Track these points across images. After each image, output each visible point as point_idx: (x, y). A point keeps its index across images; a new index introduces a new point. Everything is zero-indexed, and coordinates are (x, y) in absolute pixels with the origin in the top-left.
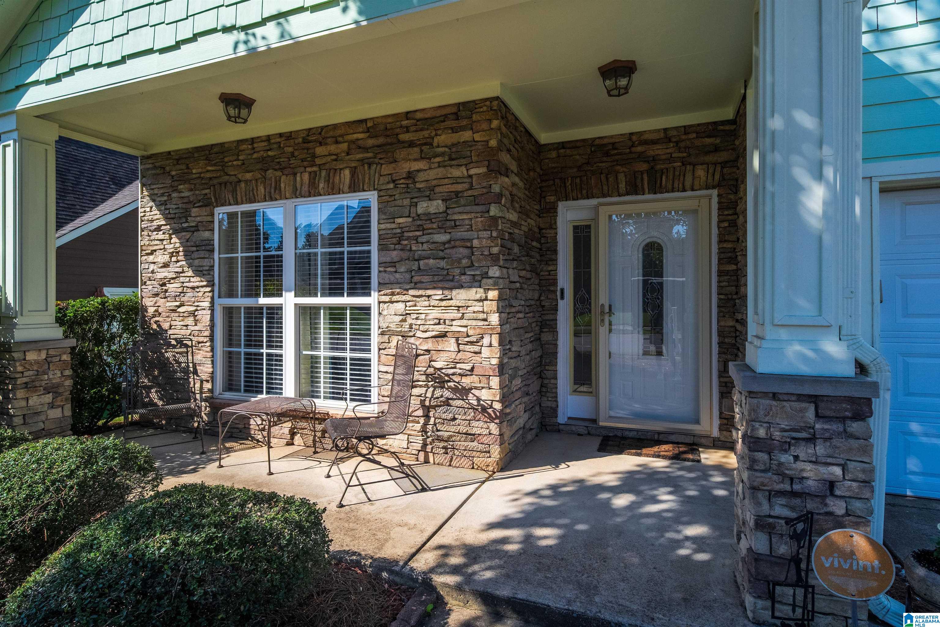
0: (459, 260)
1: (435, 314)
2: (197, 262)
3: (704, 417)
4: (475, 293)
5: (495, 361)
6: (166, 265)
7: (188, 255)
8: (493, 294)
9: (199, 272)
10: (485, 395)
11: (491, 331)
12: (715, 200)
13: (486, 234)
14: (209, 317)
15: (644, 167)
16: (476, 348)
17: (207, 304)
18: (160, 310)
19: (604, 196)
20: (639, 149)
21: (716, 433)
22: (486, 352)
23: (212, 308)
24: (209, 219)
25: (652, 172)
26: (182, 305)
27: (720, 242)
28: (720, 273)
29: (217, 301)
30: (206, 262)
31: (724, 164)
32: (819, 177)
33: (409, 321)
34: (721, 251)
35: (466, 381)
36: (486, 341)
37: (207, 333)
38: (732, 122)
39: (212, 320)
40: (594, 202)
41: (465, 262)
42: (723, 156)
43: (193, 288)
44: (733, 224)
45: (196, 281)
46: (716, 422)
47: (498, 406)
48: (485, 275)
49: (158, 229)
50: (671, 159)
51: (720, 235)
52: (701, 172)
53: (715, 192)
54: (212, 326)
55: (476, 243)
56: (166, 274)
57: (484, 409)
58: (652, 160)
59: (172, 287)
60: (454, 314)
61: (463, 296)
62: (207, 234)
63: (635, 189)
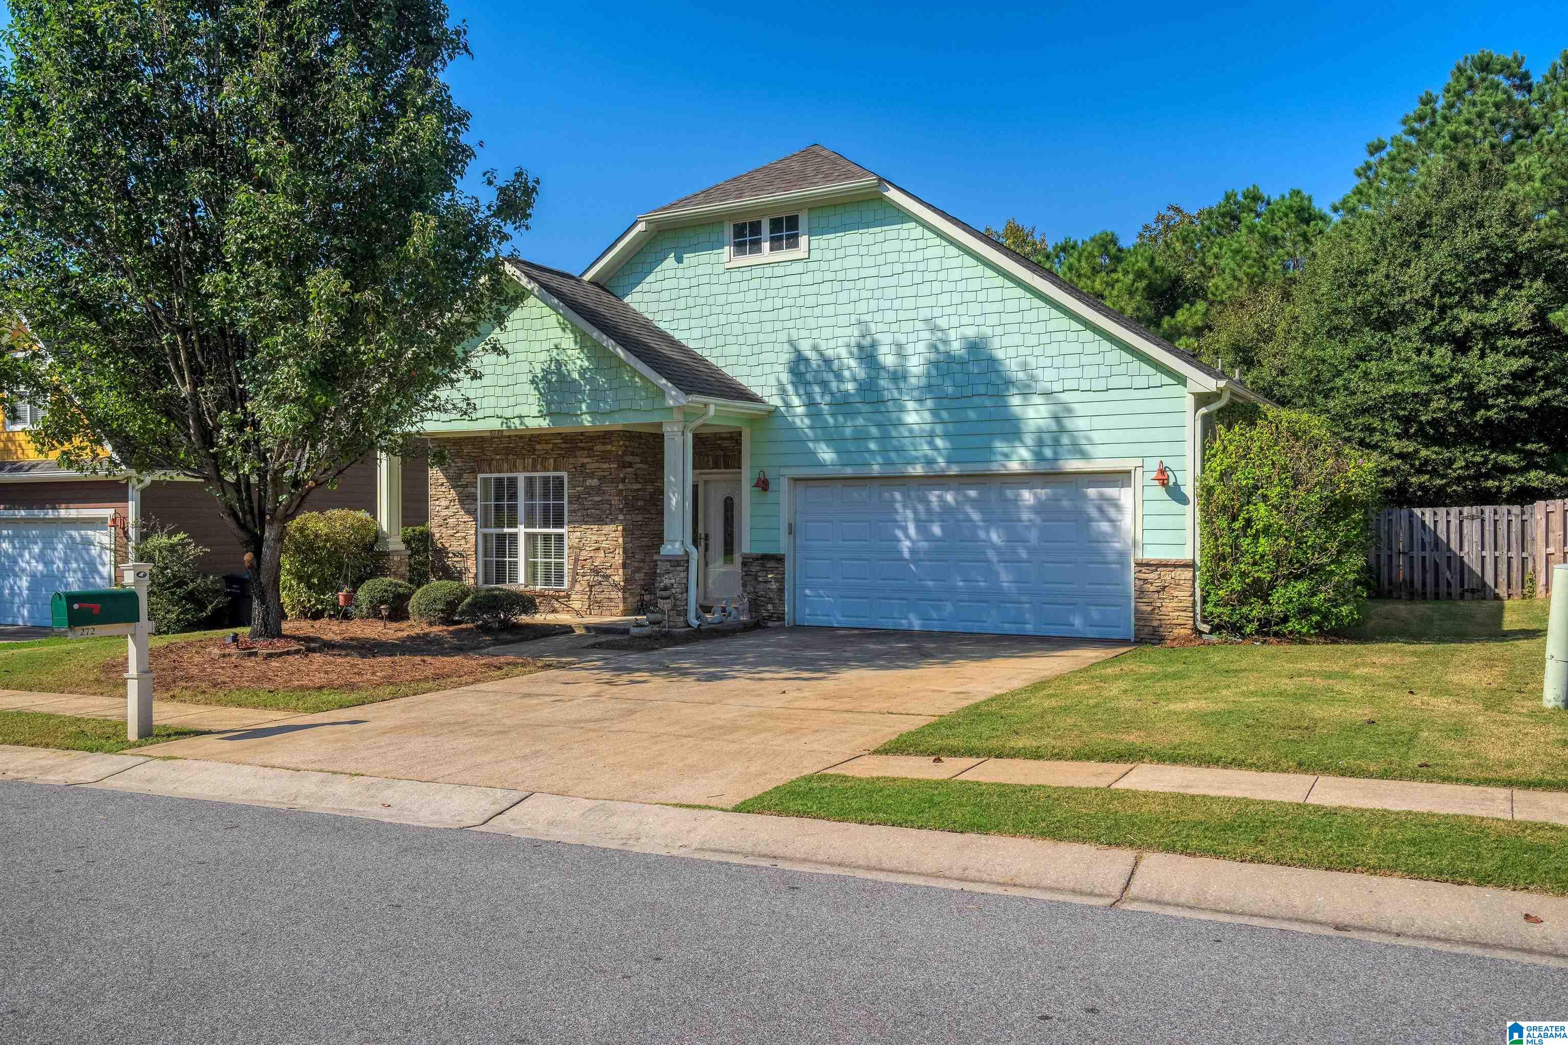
0: (605, 511)
1: (595, 538)
2: (466, 506)
4: (612, 527)
5: (621, 562)
6: (447, 508)
7: (461, 502)
8: (620, 528)
9: (468, 512)
10: (616, 578)
11: (619, 547)
13: (617, 498)
14: (474, 539)
15: (721, 453)
16: (613, 556)
17: (473, 532)
18: (443, 536)
19: (702, 468)
20: (720, 442)
22: (617, 557)
23: (476, 534)
24: (474, 481)
25: (725, 456)
26: (457, 532)
29: (479, 530)
30: (472, 507)
33: (583, 541)
35: (608, 572)
36: (617, 552)
37: (473, 550)
39: (476, 541)
41: (608, 511)
43: (464, 522)
45: (466, 518)
47: (622, 584)
48: (617, 519)
49: (442, 485)
50: (733, 450)
54: (476, 546)
55: (613, 502)
56: (447, 513)
57: (616, 586)
58: (723, 449)
59: (451, 521)
60: (603, 538)
61: (607, 528)
62: (473, 490)
63: (716, 466)
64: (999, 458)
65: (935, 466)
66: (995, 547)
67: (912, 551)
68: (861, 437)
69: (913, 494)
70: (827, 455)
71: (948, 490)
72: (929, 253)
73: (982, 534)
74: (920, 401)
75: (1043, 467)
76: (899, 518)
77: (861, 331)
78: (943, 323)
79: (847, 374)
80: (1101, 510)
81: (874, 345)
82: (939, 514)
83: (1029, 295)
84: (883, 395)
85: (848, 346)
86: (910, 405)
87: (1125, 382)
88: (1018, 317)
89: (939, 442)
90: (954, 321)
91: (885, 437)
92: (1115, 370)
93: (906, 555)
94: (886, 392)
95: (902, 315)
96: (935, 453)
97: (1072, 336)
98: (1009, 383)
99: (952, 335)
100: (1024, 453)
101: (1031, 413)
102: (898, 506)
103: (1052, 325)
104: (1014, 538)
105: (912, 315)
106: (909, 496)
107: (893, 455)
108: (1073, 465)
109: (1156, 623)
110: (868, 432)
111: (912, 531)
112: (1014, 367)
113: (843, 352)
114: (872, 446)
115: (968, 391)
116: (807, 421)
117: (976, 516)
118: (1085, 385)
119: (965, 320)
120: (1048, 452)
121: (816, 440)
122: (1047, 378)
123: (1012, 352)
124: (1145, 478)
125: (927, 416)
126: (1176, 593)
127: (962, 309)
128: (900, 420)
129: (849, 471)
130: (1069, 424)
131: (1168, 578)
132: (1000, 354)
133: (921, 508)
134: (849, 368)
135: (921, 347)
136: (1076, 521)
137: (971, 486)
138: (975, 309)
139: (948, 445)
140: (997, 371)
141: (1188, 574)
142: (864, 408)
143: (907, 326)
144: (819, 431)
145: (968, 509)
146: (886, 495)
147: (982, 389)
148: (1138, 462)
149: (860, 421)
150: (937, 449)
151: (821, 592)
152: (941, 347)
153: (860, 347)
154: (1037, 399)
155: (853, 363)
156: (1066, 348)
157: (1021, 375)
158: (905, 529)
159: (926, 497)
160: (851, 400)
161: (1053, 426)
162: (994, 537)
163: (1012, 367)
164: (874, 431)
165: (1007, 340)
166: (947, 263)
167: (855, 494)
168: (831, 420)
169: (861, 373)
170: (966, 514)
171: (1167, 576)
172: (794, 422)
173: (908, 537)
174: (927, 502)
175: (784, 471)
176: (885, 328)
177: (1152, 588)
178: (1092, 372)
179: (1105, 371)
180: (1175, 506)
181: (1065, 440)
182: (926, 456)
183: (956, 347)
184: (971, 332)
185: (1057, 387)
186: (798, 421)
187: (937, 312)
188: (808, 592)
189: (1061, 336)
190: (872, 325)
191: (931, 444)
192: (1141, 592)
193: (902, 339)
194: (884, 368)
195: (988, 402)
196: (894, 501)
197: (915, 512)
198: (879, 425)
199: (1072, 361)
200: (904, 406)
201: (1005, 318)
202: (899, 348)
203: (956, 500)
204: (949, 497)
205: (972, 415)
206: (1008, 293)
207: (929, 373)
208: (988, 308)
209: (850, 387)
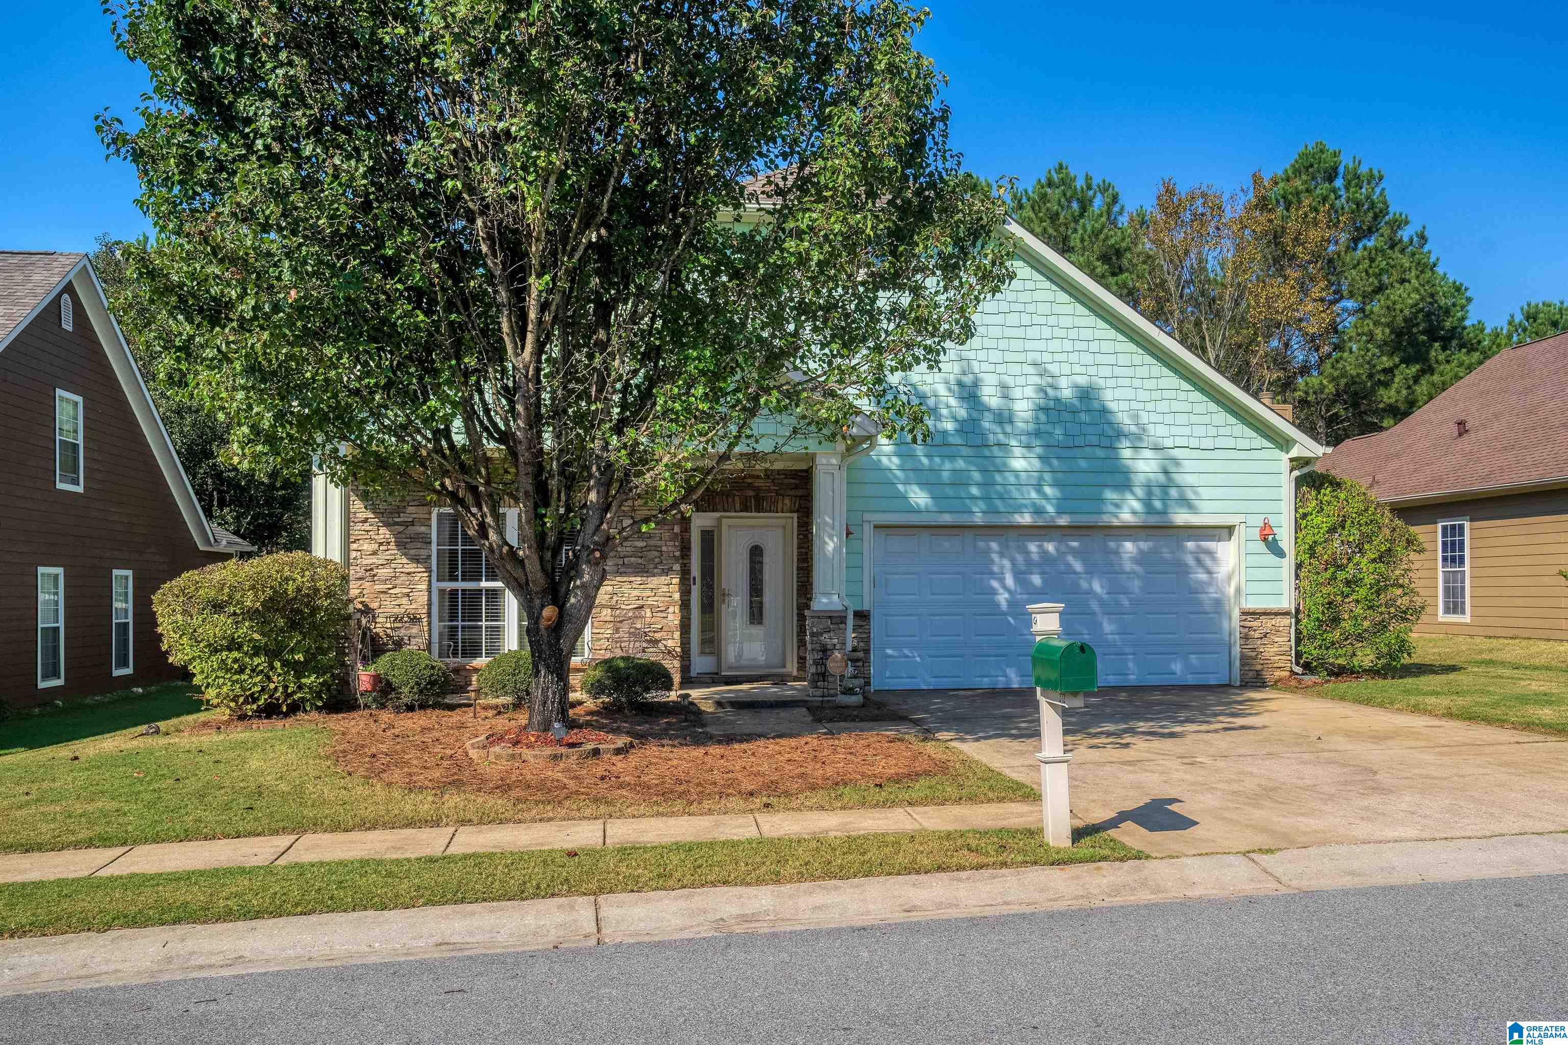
0: (653, 560)
1: (636, 593)
2: (412, 552)
3: (789, 665)
4: (664, 579)
5: (677, 622)
6: (374, 553)
7: (400, 545)
8: (676, 581)
9: (416, 560)
10: (670, 643)
11: (673, 603)
12: (796, 520)
13: (672, 543)
14: (426, 598)
15: (751, 493)
16: (664, 615)
17: (424, 587)
18: (365, 592)
19: (725, 511)
20: (749, 481)
21: (795, 673)
22: (671, 617)
23: (429, 590)
24: (427, 516)
25: (757, 498)
26: (394, 587)
27: (799, 548)
28: (799, 569)
29: (436, 585)
30: (423, 552)
31: (801, 497)
32: (831, 539)
33: (615, 598)
34: (799, 554)
35: (658, 636)
36: (671, 610)
37: (425, 611)
38: (806, 471)
39: (430, 599)
40: (717, 515)
41: (657, 560)
42: (800, 492)
43: (409, 574)
44: (806, 536)
45: (411, 567)
46: (796, 665)
47: (678, 650)
48: (671, 569)
49: (365, 521)
50: (769, 491)
51: (799, 544)
52: (787, 501)
53: (795, 515)
54: (430, 605)
55: (664, 548)
56: (375, 561)
57: (669, 652)
58: (757, 489)
59: (383, 572)
60: (649, 593)
61: (654, 581)
62: (423, 529)
63: (746, 508)
64: (1111, 508)
65: (1045, 515)
66: (1100, 600)
67: (1010, 603)
68: (960, 481)
69: (1011, 544)
70: (919, 497)
71: (1049, 541)
72: (1038, 296)
73: (1084, 585)
74: (1028, 447)
75: (1153, 520)
76: (996, 569)
77: (962, 367)
78: (1053, 368)
79: (944, 412)
80: (1199, 562)
81: (976, 384)
82: (1040, 565)
83: (1140, 351)
84: (987, 439)
85: (947, 382)
86: (1018, 451)
87: (1231, 443)
88: (1130, 372)
89: (1048, 490)
90: (1066, 369)
91: (987, 484)
92: (1222, 431)
93: (1004, 606)
94: (991, 436)
95: (1009, 357)
96: (1044, 502)
97: (1182, 396)
98: (1120, 434)
99: (1063, 382)
100: (1137, 505)
101: (1141, 466)
102: (995, 557)
103: (1163, 383)
104: (1116, 589)
105: (1021, 357)
106: (1007, 546)
107: (998, 503)
108: (1181, 518)
109: (1259, 667)
110: (969, 477)
111: (1010, 581)
112: (1127, 421)
113: (942, 390)
114: (975, 491)
115: (1079, 441)
116: (895, 460)
117: (1078, 566)
118: (1194, 443)
119: (1077, 369)
120: (1158, 504)
121: (906, 483)
122: (1158, 432)
123: (1124, 406)
124: (1247, 534)
125: (1036, 464)
126: (1277, 639)
127: (1074, 357)
128: (1005, 464)
129: (947, 518)
130: (1179, 478)
131: (1269, 625)
132: (1112, 406)
133: (1020, 558)
134: (948, 407)
135: (1030, 392)
136: (1177, 573)
137: (1074, 538)
138: (1087, 358)
139: (1058, 495)
140: (1110, 423)
141: (1286, 621)
142: (965, 451)
143: (1015, 369)
144: (911, 474)
145: (1070, 559)
146: (981, 544)
147: (1094, 440)
148: (1242, 518)
149: (960, 464)
150: (1047, 498)
151: (906, 651)
152: (1050, 392)
153: (960, 384)
154: (1148, 453)
155: (953, 402)
156: (1176, 406)
157: (1133, 429)
158: (1002, 581)
159: (1026, 547)
160: (952, 440)
161: (1162, 478)
162: (1097, 587)
163: (1124, 419)
164: (977, 476)
165: (1119, 393)
166: (1057, 309)
167: (946, 544)
168: (925, 461)
169: (962, 413)
170: (1068, 565)
171: (1268, 623)
172: (879, 461)
173: (1005, 587)
174: (1027, 553)
175: (867, 517)
176: (991, 368)
177: (1257, 635)
178: (1200, 431)
179: (1212, 431)
180: (1272, 559)
181: (1173, 492)
182: (1034, 504)
183: (1067, 393)
184: (1082, 381)
185: (1168, 443)
186: (885, 460)
187: (1047, 357)
188: (889, 651)
189: (1173, 394)
190: (975, 364)
191: (1039, 491)
192: (1246, 638)
193: (1010, 381)
194: (989, 410)
195: (1100, 453)
196: (988, 551)
197: (1013, 561)
198: (983, 471)
199: (1182, 419)
200: (1011, 451)
201: (1118, 371)
202: (1005, 390)
203: (1057, 550)
204: (1050, 547)
205: (1083, 464)
206: (1120, 347)
207: (1037, 418)
208: (1100, 359)
209: (949, 426)
